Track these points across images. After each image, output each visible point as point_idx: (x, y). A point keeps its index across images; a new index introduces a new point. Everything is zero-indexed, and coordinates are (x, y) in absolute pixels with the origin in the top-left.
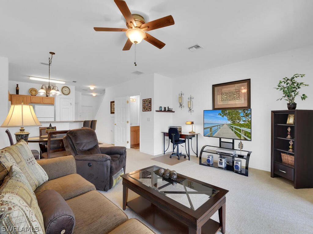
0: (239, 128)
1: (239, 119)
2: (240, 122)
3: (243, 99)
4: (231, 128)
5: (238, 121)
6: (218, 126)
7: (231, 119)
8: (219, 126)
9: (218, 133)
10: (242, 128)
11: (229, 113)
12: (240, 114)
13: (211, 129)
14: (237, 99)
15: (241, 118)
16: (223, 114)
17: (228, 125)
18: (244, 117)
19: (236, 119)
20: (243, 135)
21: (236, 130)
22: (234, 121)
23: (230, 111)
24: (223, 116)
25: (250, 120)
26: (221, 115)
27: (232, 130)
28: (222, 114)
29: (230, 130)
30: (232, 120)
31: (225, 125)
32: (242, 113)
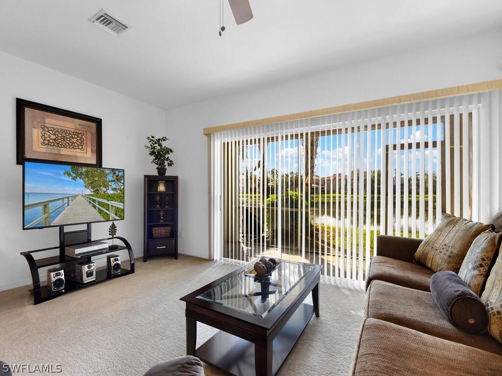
0: (106, 202)
1: (106, 186)
2: (108, 192)
3: (89, 150)
4: (92, 202)
5: (103, 189)
6: (63, 199)
7: (92, 185)
8: (66, 200)
9: (64, 214)
10: (111, 203)
11: (87, 172)
12: (108, 177)
13: (45, 206)
14: (79, 149)
15: (110, 184)
16: (74, 173)
17: (86, 196)
18: (113, 183)
19: (101, 186)
20: (112, 215)
21: (100, 207)
22: (97, 190)
23: (89, 169)
24: (74, 179)
25: (123, 187)
26: (69, 175)
27: (94, 207)
28: (72, 173)
29: (91, 207)
30: (93, 188)
31: (79, 198)
32: (111, 175)
